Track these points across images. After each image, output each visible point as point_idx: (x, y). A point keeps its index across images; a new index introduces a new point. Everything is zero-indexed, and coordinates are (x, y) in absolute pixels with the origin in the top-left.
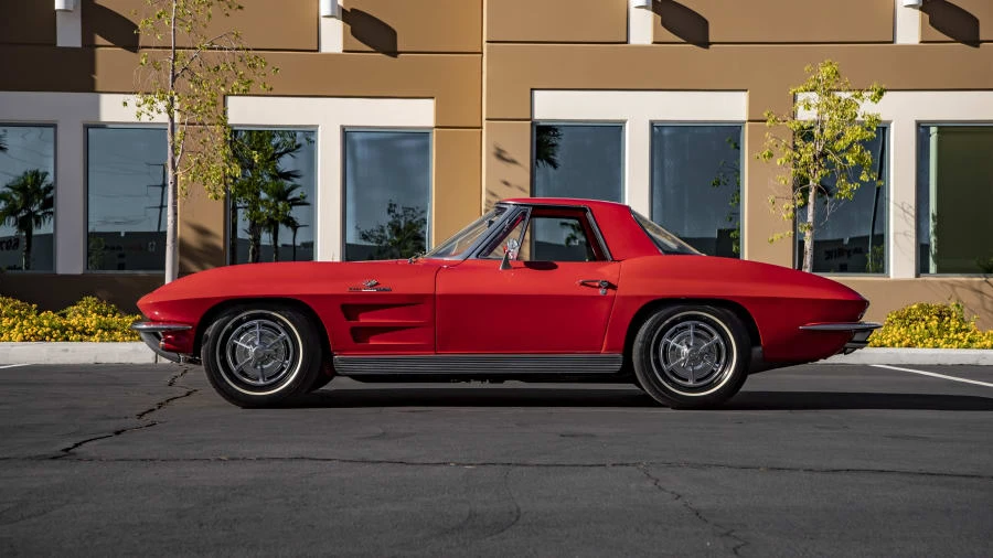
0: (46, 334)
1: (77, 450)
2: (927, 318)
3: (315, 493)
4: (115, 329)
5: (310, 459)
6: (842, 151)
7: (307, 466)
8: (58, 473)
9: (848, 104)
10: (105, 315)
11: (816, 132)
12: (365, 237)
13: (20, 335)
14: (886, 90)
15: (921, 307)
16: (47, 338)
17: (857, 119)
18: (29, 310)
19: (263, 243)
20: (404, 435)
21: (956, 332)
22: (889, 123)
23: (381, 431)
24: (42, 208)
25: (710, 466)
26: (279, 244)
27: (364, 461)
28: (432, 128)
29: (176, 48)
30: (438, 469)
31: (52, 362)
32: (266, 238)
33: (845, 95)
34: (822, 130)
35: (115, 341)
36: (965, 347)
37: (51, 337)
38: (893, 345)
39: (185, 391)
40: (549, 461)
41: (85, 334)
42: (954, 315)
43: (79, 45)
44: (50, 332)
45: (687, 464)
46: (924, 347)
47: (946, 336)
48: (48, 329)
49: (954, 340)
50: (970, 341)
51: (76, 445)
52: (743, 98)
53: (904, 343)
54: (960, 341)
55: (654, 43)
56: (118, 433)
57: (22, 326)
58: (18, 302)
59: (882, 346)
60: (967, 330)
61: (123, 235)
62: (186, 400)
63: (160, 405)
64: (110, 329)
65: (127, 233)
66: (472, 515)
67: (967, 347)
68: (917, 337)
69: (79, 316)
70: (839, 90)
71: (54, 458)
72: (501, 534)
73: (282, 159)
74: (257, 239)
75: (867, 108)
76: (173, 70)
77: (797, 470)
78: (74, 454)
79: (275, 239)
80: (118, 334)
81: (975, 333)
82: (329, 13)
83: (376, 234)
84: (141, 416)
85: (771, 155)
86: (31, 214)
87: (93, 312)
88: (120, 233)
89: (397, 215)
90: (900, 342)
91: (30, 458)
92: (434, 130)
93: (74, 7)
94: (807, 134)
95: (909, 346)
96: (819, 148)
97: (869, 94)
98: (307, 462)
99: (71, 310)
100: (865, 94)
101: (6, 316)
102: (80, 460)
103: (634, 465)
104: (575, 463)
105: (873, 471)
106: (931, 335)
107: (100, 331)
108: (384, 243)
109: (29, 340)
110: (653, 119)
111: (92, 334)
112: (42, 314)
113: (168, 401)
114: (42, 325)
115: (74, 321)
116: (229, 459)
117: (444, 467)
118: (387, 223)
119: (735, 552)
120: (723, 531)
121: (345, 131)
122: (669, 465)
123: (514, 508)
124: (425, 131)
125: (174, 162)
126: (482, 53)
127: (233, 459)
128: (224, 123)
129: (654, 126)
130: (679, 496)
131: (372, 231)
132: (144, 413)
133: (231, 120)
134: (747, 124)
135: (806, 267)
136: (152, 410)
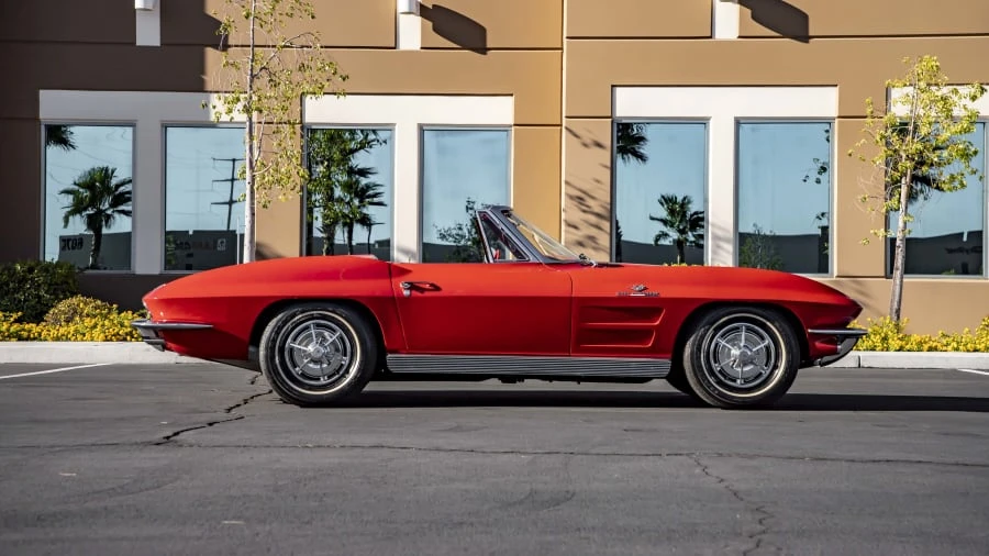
0: (127, 334)
1: (177, 438)
3: (393, 474)
5: (389, 447)
7: (386, 453)
8: (164, 457)
9: (946, 99)
11: (910, 127)
12: (443, 237)
13: (102, 335)
16: (128, 338)
18: (110, 310)
19: (336, 242)
20: (476, 429)
23: (455, 425)
24: (112, 206)
25: (759, 456)
26: (354, 243)
27: (438, 450)
28: (511, 126)
29: (254, 46)
30: (506, 456)
31: (133, 362)
32: (340, 237)
33: (945, 90)
34: (916, 126)
37: (132, 337)
39: (266, 389)
40: (609, 452)
43: (159, 44)
44: (131, 332)
45: (738, 455)
48: (129, 329)
51: (176, 434)
52: (833, 93)
55: (740, 37)
56: (211, 424)
57: (103, 325)
58: (99, 302)
59: (976, 350)
61: (191, 233)
62: (270, 397)
63: (246, 402)
65: (195, 232)
66: (533, 493)
71: (158, 444)
72: (557, 508)
73: (356, 154)
74: (331, 238)
76: (252, 70)
77: (840, 460)
78: (176, 442)
79: (350, 238)
82: (407, 10)
83: (454, 232)
84: (229, 410)
86: (100, 212)
88: (187, 232)
91: (136, 444)
92: (513, 128)
93: (154, 7)
94: (902, 129)
96: (912, 146)
98: (385, 449)
101: (88, 315)
102: (181, 446)
103: (687, 455)
104: (633, 452)
105: (911, 462)
108: (463, 243)
109: (111, 340)
110: (738, 115)
112: (123, 315)
113: (252, 398)
114: (122, 325)
116: (315, 447)
117: (511, 455)
118: (466, 220)
119: (760, 522)
120: (755, 507)
121: (422, 129)
122: (721, 455)
123: (571, 488)
124: (503, 129)
125: (251, 162)
126: (562, 49)
127: (319, 447)
128: (301, 122)
129: (738, 122)
130: (722, 480)
131: (449, 229)
132: (232, 408)
133: (308, 119)
134: (837, 121)
135: (897, 269)
136: (238, 406)
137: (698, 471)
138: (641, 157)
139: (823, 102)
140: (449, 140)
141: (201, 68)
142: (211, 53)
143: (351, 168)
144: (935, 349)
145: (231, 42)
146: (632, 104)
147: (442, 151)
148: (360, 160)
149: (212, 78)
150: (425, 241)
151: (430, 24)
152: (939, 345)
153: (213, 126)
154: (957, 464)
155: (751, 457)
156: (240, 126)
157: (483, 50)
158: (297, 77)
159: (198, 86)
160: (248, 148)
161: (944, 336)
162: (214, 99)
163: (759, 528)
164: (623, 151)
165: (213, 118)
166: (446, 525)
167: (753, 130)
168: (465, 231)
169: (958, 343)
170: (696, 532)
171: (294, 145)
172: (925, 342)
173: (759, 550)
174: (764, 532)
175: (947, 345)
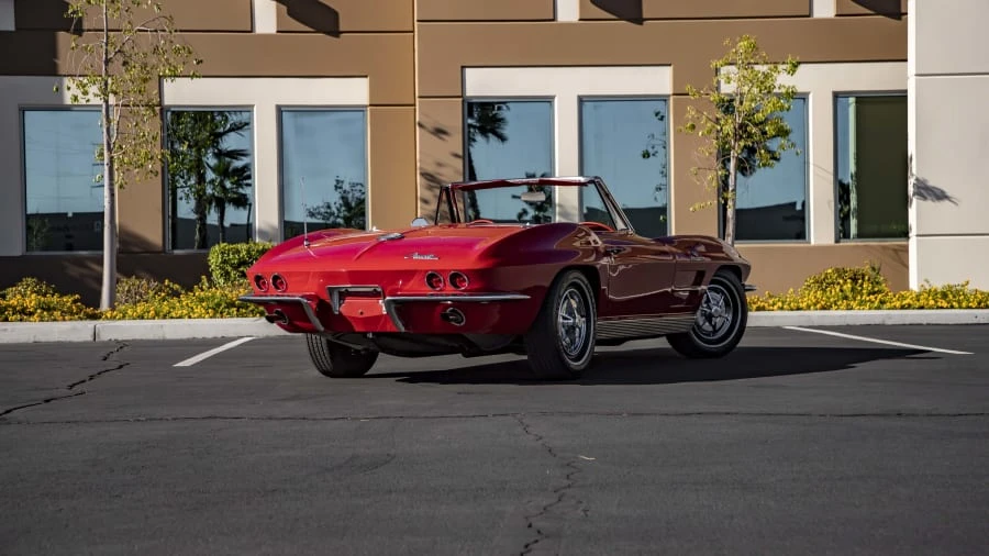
1: (9, 415)
2: (841, 281)
3: (218, 444)
4: (55, 309)
5: (222, 418)
6: (761, 123)
7: (217, 424)
9: (766, 76)
10: (44, 295)
11: (736, 104)
14: (799, 63)
15: (837, 270)
17: (775, 91)
19: (208, 222)
21: (869, 295)
22: (807, 94)
26: (227, 224)
27: (271, 418)
28: (366, 106)
29: (108, 30)
30: (336, 422)
32: (212, 218)
33: (763, 68)
34: (741, 103)
35: (55, 320)
36: (876, 308)
38: (808, 307)
39: (118, 364)
40: (438, 415)
41: (25, 313)
42: (866, 278)
43: (11, 27)
45: (560, 413)
46: (838, 309)
47: (859, 298)
49: (866, 302)
50: (882, 302)
51: (8, 412)
52: (667, 72)
53: (818, 306)
54: (873, 302)
55: (581, 20)
56: (47, 401)
59: (799, 309)
60: (879, 292)
61: (70, 215)
62: (118, 373)
63: (91, 378)
64: (49, 309)
65: (74, 214)
66: (354, 457)
67: (878, 308)
68: (832, 300)
69: (19, 297)
70: (757, 64)
72: (374, 471)
73: (225, 137)
74: (203, 218)
75: (783, 80)
76: (106, 54)
77: (655, 414)
78: (5, 419)
79: (222, 218)
80: (57, 314)
81: (887, 295)
83: (322, 210)
84: (71, 387)
85: (693, 127)
87: (32, 292)
88: (66, 214)
89: (345, 192)
90: (815, 305)
92: (369, 108)
94: (728, 106)
95: (823, 308)
96: (739, 120)
97: (784, 67)
98: (218, 420)
99: (10, 291)
100: (780, 67)
102: (9, 423)
103: (513, 415)
104: (461, 414)
105: (720, 414)
106: (846, 298)
107: (39, 311)
108: (332, 219)
110: (581, 94)
111: (31, 314)
113: (99, 374)
115: (14, 302)
116: (147, 420)
117: (341, 421)
118: (335, 199)
119: (568, 477)
120: (566, 462)
121: (280, 110)
122: (544, 414)
123: (393, 452)
124: (359, 109)
125: (109, 144)
126: (413, 32)
127: (151, 419)
128: (160, 104)
129: (581, 100)
130: (541, 438)
131: (318, 207)
132: (75, 385)
133: (168, 101)
134: (672, 98)
135: (729, 235)
136: (83, 382)
137: (520, 429)
138: (502, 138)
139: (658, 81)
140: (307, 120)
141: (53, 51)
142: (62, 36)
143: (220, 151)
144: (763, 309)
145: (86, 25)
146: (483, 83)
147: (299, 130)
148: (230, 142)
149: (65, 61)
150: (286, 219)
151: (284, 8)
152: (766, 305)
153: (68, 109)
154: (762, 414)
155: (571, 414)
156: (96, 109)
157: (336, 33)
158: (153, 60)
159: (52, 70)
160: (105, 130)
161: (771, 297)
162: (67, 82)
163: (566, 482)
164: (484, 131)
165: (68, 101)
166: (259, 492)
167: (595, 107)
168: (334, 209)
169: (783, 302)
170: (504, 489)
171: (152, 127)
172: (754, 303)
173: (560, 504)
174: (569, 486)
175: (774, 304)
